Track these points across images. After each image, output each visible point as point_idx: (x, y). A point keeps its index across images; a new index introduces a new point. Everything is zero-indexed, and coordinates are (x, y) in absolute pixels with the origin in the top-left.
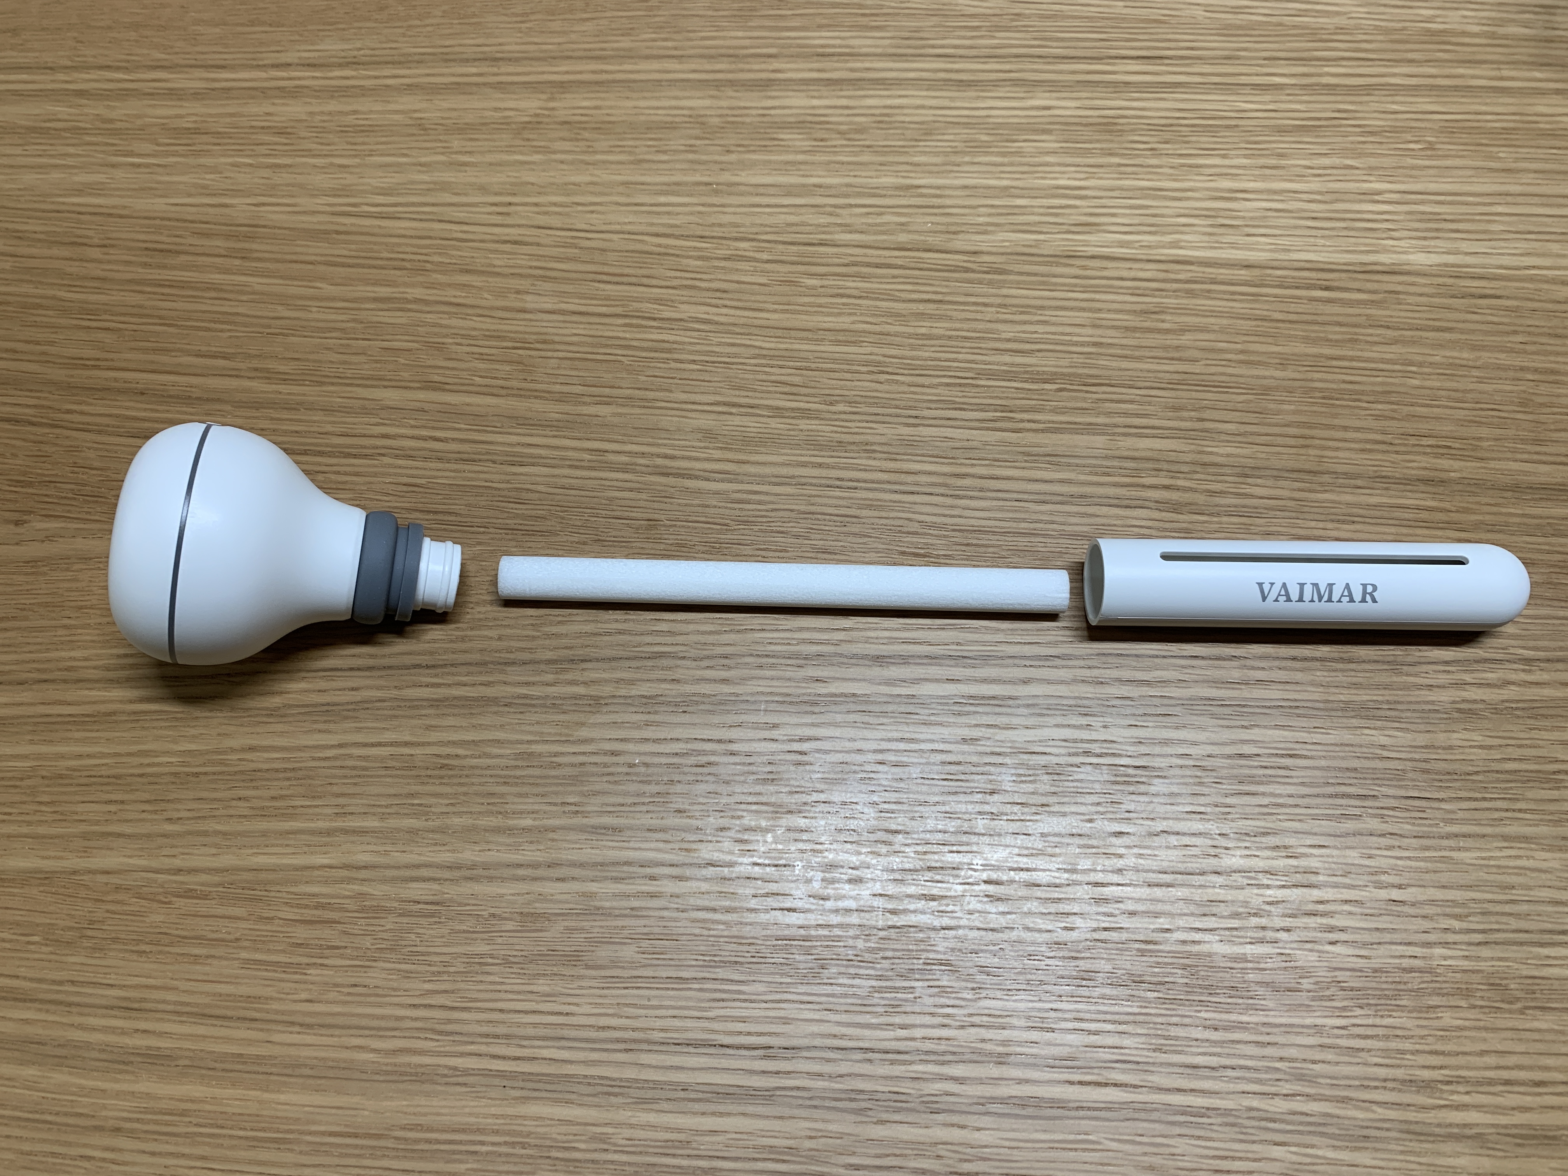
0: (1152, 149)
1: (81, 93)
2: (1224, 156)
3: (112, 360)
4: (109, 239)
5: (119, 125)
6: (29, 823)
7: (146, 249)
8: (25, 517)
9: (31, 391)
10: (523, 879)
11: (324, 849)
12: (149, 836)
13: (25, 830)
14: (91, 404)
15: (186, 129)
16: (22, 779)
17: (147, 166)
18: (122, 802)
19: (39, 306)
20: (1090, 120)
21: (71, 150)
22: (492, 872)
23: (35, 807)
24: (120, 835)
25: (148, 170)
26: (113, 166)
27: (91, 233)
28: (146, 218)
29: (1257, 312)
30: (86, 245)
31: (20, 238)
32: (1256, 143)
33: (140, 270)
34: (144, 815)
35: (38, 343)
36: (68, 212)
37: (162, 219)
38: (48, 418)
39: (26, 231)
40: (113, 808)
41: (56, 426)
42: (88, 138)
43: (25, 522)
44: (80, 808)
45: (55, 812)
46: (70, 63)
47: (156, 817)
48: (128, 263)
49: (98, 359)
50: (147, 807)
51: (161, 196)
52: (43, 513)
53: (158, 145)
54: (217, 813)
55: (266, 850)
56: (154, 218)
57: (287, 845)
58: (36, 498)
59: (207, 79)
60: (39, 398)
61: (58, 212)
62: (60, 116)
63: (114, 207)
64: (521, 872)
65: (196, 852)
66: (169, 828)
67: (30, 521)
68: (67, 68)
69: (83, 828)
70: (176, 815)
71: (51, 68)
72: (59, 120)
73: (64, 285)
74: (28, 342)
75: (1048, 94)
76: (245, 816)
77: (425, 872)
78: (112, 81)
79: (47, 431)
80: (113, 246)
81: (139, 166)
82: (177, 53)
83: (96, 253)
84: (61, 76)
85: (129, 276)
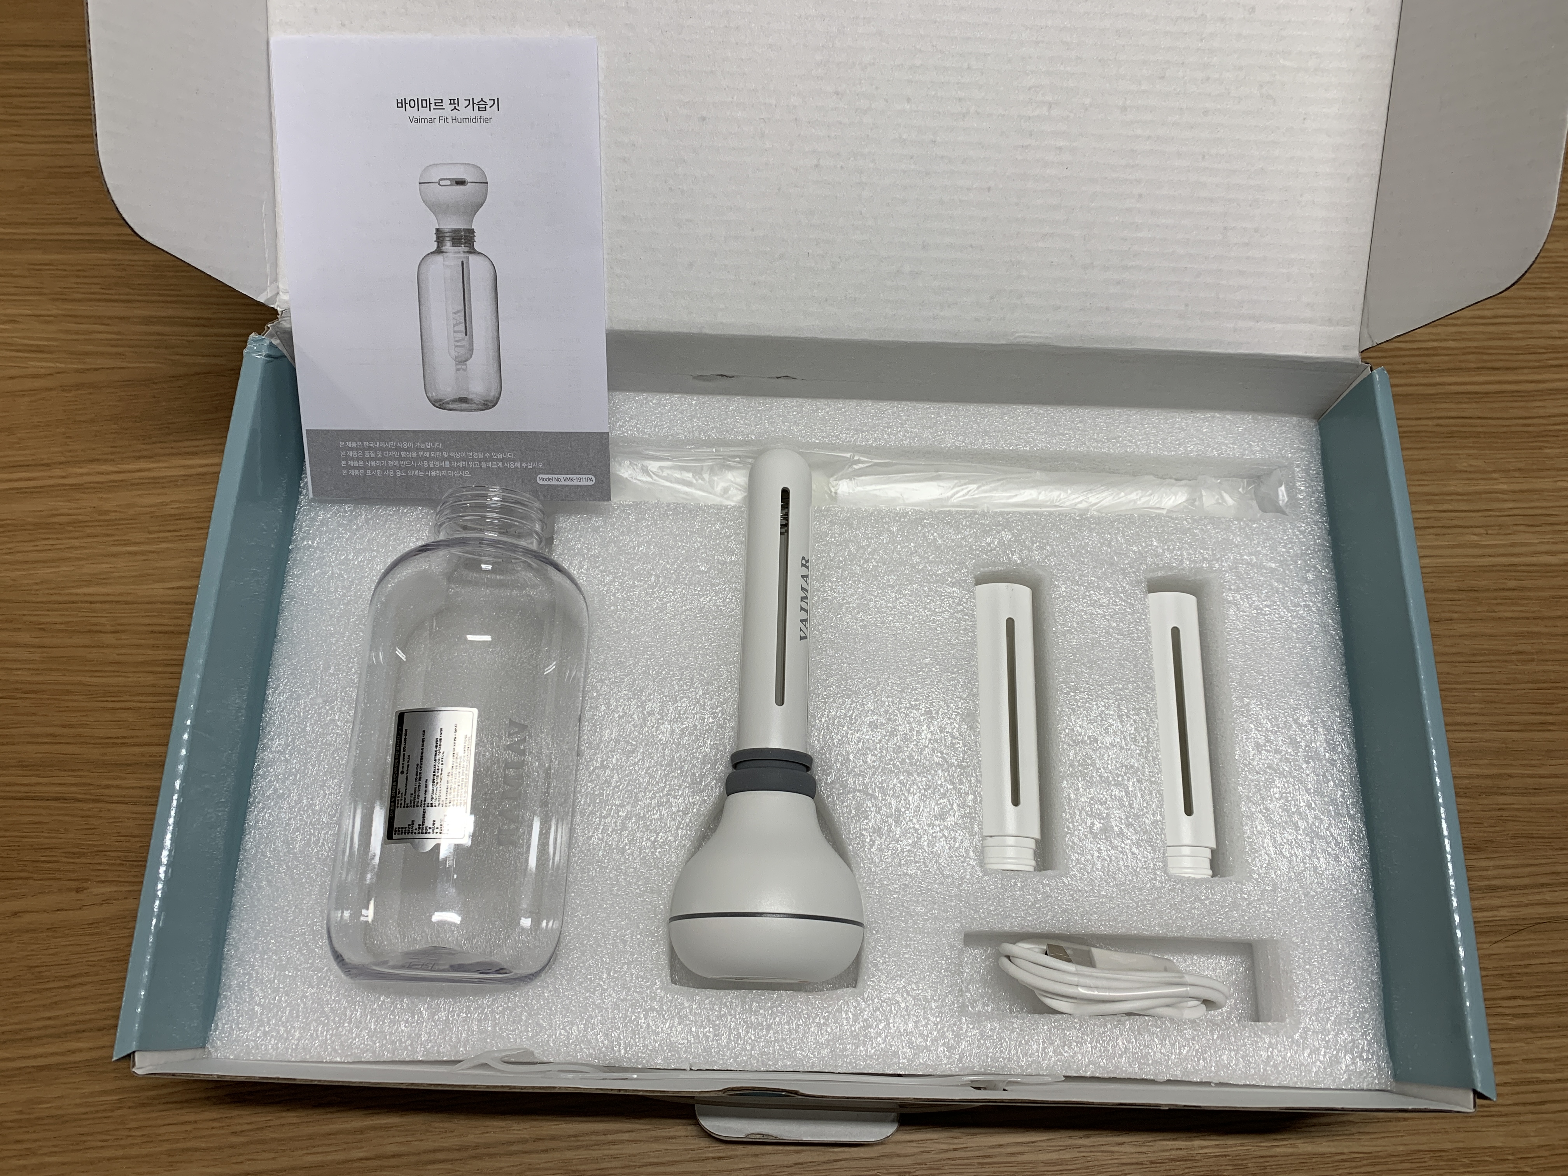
1: (76, 487)
3: (137, 737)
4: (119, 625)
5: (113, 516)
6: (123, 1147)
7: (152, 632)
8: (85, 885)
9: (73, 771)
10: (516, 1153)
11: (359, 1145)
12: (220, 1148)
13: (120, 1153)
14: (125, 779)
15: (171, 515)
16: (113, 1111)
17: (143, 553)
18: (196, 1122)
19: (69, 692)
21: (76, 543)
22: (492, 1150)
23: (126, 1133)
24: (196, 1150)
25: (144, 558)
26: (114, 555)
27: (103, 620)
28: (148, 603)
30: (101, 632)
31: (44, 630)
33: (149, 652)
34: (214, 1131)
35: (72, 727)
36: (82, 602)
37: (162, 603)
38: (91, 794)
39: (47, 623)
40: (188, 1128)
41: (98, 801)
42: (89, 530)
43: (84, 889)
44: (162, 1130)
45: (143, 1136)
46: (63, 459)
47: (223, 1132)
48: (138, 646)
49: (125, 737)
50: (215, 1124)
51: (158, 582)
52: (99, 879)
53: (149, 532)
54: (271, 1123)
55: (314, 1150)
56: (155, 603)
57: (330, 1145)
58: (91, 867)
59: (184, 466)
60: (80, 776)
61: (73, 602)
62: (62, 511)
63: (120, 594)
64: (514, 1148)
65: (259, 1157)
66: (235, 1140)
67: (88, 888)
68: (61, 463)
69: (166, 1146)
70: (239, 1128)
71: (48, 465)
72: (61, 515)
73: (87, 671)
74: (64, 726)
76: (294, 1124)
77: (440, 1156)
78: (102, 473)
79: (91, 805)
80: (124, 631)
81: (135, 553)
82: (154, 443)
83: (109, 639)
84: (57, 472)
85: (141, 659)
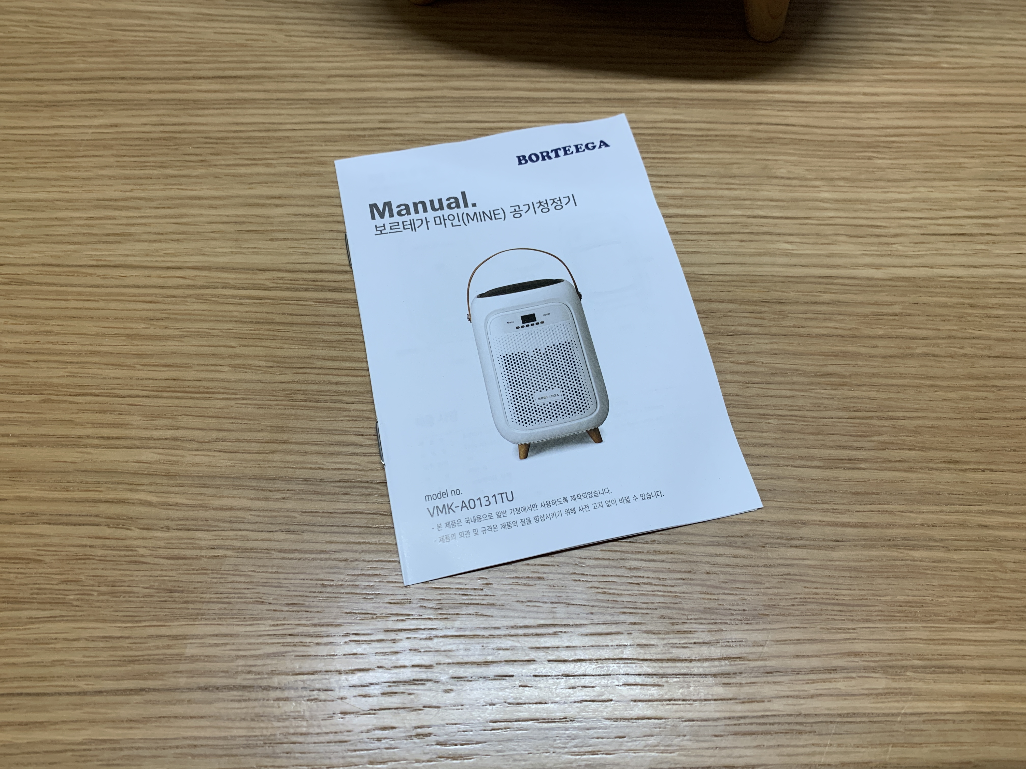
0: (202, 161)
2: (268, 165)
20: (152, 135)
29: (258, 315)
32: (302, 152)
75: (120, 112)
